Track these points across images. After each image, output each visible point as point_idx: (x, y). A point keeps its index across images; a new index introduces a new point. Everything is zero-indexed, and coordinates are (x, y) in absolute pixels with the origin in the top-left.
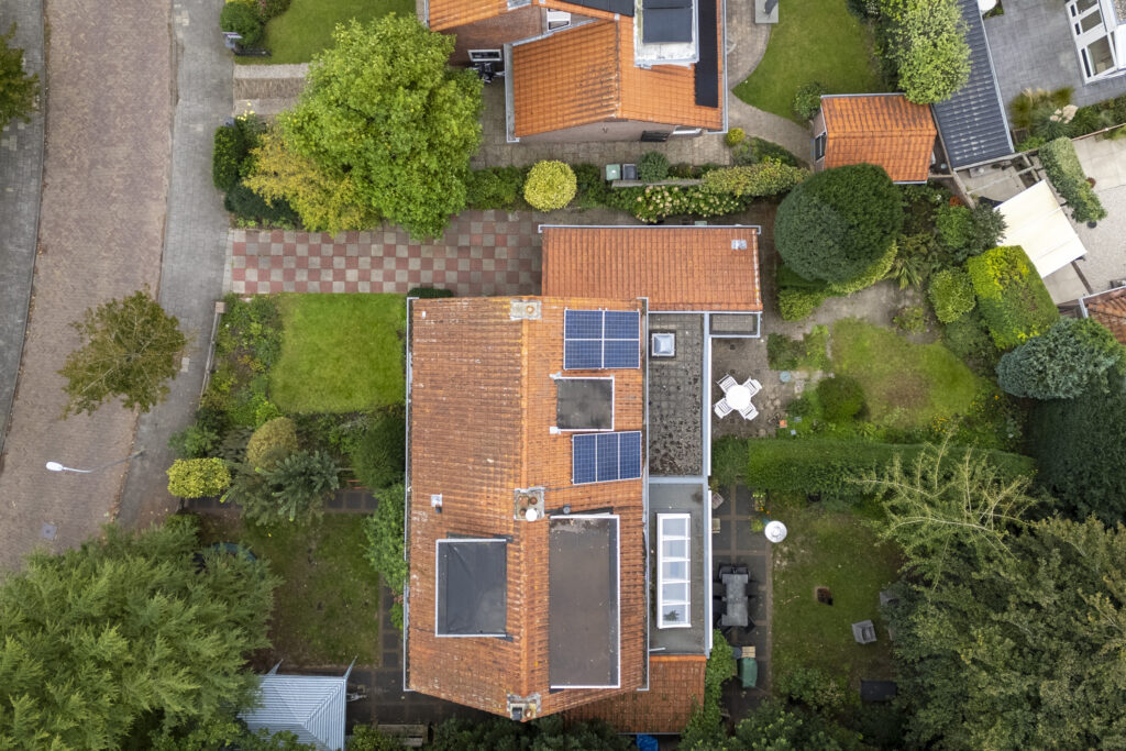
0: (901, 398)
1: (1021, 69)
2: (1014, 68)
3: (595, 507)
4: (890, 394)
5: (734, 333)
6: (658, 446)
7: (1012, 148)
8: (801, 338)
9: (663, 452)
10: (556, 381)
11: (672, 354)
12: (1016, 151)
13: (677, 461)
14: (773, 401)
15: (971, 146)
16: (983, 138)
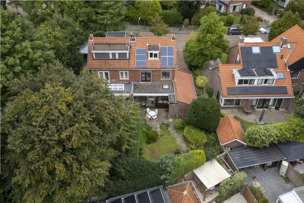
0: (153, 153)
1: (270, 189)
2: (270, 187)
3: (130, 55)
4: (154, 150)
5: (170, 99)
6: (141, 86)
7: (239, 168)
8: (169, 130)
9: (139, 87)
10: (158, 45)
11: (164, 88)
12: (238, 169)
13: (137, 89)
14: (151, 124)
15: (236, 157)
16: (240, 160)
